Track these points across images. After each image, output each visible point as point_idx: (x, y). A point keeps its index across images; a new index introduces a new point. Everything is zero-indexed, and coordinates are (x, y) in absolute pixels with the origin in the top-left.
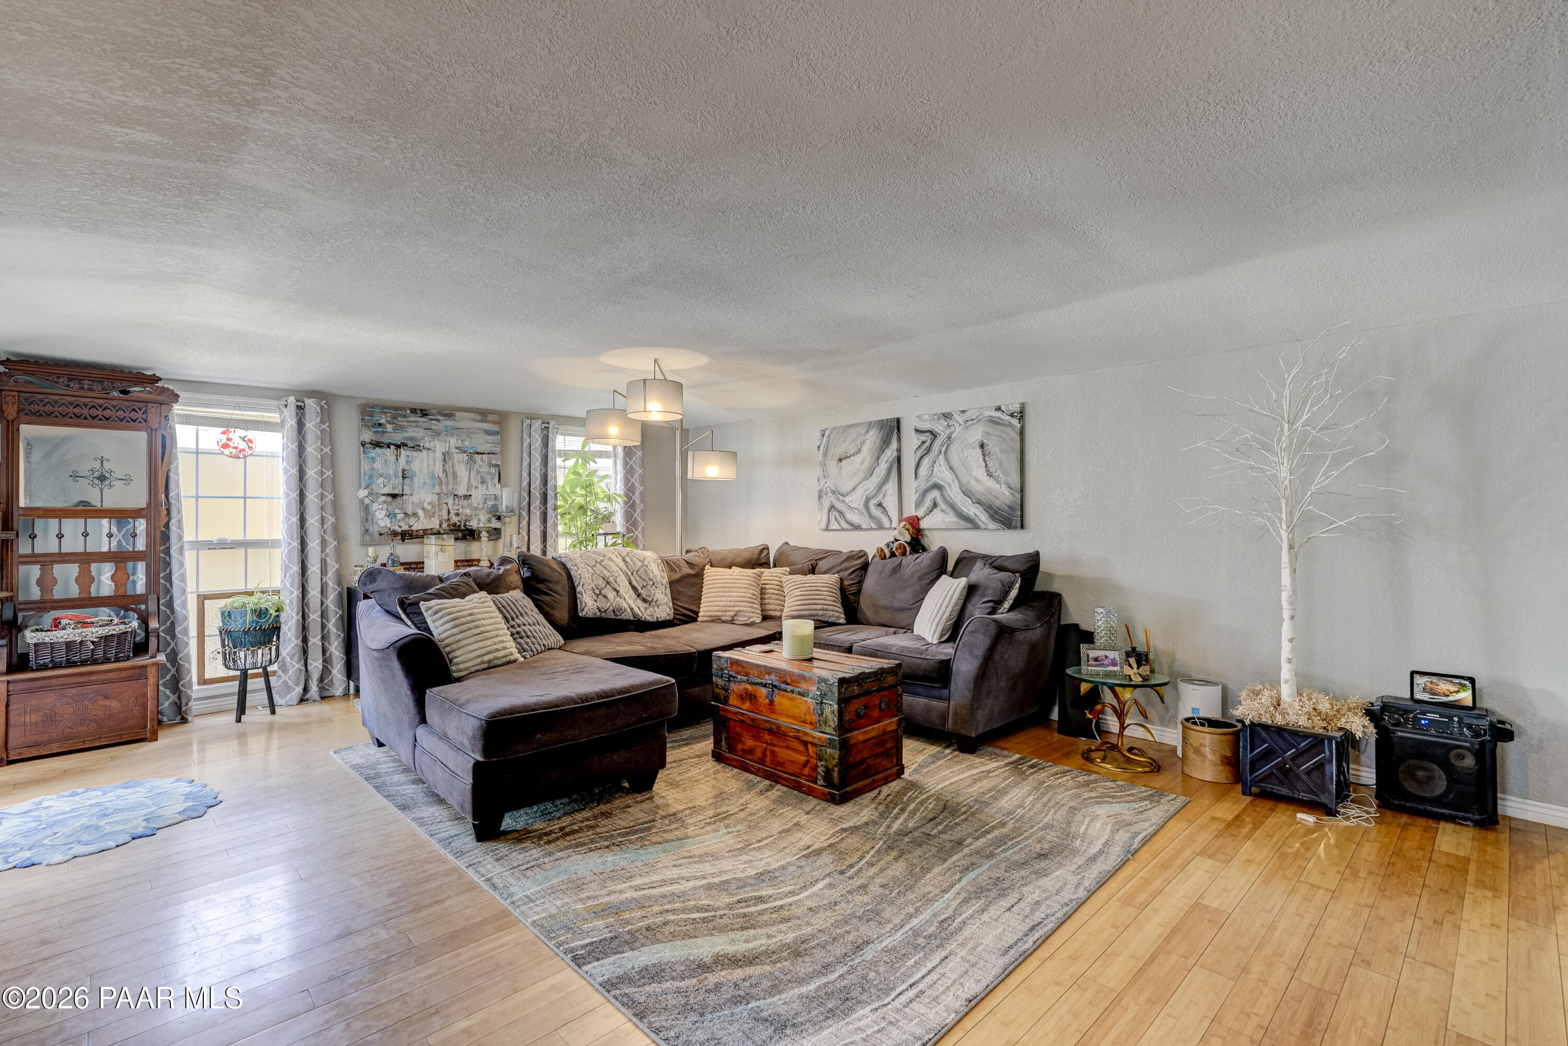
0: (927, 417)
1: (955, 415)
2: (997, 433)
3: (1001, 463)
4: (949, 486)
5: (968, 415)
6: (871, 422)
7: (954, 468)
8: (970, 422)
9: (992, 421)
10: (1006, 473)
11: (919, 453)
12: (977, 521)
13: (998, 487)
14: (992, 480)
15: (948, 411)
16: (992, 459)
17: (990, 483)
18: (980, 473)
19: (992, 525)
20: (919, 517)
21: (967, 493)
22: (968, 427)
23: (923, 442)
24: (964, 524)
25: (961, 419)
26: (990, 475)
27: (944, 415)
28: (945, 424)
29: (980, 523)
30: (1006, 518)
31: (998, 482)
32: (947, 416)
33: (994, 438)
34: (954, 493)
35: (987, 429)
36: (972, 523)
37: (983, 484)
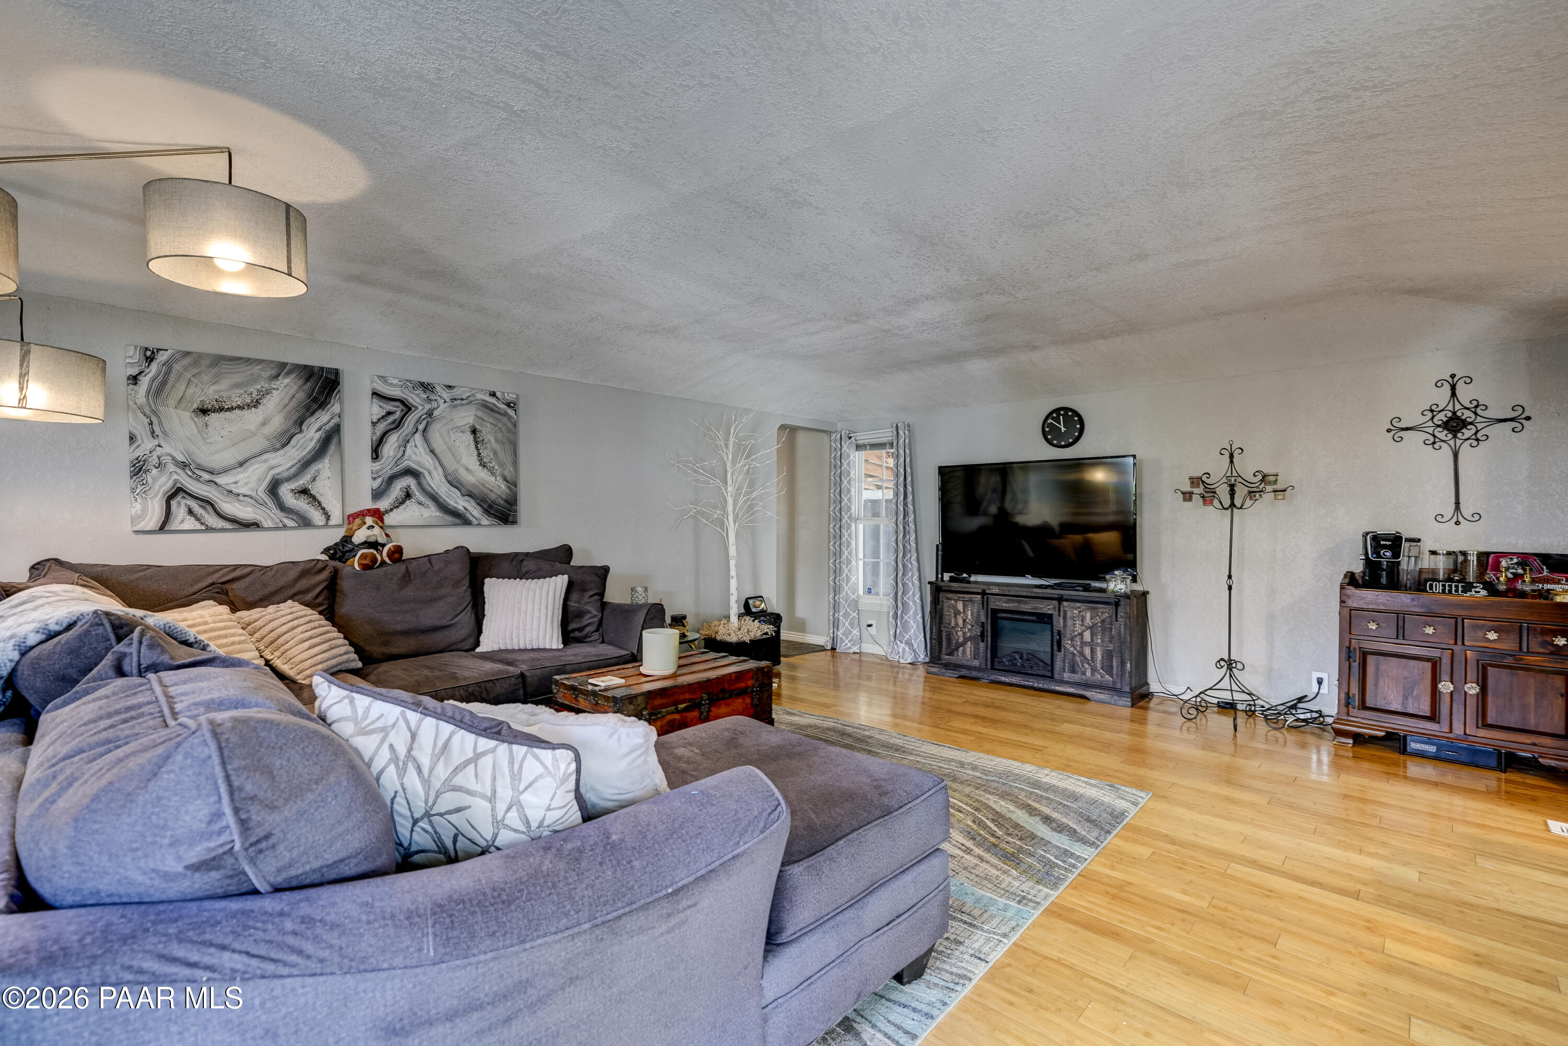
0: (395, 381)
1: (438, 389)
2: (491, 421)
3: (495, 453)
4: (430, 473)
5: (457, 392)
6: (284, 365)
7: (437, 451)
8: (459, 402)
9: (485, 406)
10: (502, 465)
11: (382, 427)
12: (468, 515)
13: (493, 479)
14: (486, 471)
15: (429, 382)
16: (486, 448)
17: (483, 474)
18: (470, 460)
19: (485, 521)
20: (382, 509)
21: (454, 482)
22: (455, 406)
23: (389, 413)
24: (450, 519)
25: (446, 395)
26: (483, 465)
27: (422, 384)
28: (425, 396)
29: (471, 518)
30: (502, 513)
31: (493, 474)
32: (426, 387)
33: (489, 425)
34: (436, 482)
35: (480, 414)
36: (461, 519)
37: (475, 475)
